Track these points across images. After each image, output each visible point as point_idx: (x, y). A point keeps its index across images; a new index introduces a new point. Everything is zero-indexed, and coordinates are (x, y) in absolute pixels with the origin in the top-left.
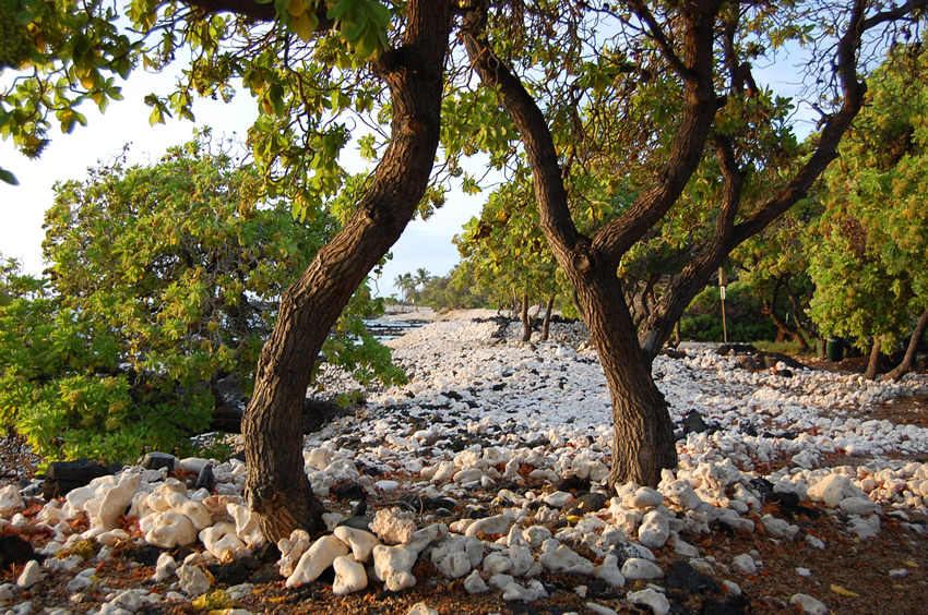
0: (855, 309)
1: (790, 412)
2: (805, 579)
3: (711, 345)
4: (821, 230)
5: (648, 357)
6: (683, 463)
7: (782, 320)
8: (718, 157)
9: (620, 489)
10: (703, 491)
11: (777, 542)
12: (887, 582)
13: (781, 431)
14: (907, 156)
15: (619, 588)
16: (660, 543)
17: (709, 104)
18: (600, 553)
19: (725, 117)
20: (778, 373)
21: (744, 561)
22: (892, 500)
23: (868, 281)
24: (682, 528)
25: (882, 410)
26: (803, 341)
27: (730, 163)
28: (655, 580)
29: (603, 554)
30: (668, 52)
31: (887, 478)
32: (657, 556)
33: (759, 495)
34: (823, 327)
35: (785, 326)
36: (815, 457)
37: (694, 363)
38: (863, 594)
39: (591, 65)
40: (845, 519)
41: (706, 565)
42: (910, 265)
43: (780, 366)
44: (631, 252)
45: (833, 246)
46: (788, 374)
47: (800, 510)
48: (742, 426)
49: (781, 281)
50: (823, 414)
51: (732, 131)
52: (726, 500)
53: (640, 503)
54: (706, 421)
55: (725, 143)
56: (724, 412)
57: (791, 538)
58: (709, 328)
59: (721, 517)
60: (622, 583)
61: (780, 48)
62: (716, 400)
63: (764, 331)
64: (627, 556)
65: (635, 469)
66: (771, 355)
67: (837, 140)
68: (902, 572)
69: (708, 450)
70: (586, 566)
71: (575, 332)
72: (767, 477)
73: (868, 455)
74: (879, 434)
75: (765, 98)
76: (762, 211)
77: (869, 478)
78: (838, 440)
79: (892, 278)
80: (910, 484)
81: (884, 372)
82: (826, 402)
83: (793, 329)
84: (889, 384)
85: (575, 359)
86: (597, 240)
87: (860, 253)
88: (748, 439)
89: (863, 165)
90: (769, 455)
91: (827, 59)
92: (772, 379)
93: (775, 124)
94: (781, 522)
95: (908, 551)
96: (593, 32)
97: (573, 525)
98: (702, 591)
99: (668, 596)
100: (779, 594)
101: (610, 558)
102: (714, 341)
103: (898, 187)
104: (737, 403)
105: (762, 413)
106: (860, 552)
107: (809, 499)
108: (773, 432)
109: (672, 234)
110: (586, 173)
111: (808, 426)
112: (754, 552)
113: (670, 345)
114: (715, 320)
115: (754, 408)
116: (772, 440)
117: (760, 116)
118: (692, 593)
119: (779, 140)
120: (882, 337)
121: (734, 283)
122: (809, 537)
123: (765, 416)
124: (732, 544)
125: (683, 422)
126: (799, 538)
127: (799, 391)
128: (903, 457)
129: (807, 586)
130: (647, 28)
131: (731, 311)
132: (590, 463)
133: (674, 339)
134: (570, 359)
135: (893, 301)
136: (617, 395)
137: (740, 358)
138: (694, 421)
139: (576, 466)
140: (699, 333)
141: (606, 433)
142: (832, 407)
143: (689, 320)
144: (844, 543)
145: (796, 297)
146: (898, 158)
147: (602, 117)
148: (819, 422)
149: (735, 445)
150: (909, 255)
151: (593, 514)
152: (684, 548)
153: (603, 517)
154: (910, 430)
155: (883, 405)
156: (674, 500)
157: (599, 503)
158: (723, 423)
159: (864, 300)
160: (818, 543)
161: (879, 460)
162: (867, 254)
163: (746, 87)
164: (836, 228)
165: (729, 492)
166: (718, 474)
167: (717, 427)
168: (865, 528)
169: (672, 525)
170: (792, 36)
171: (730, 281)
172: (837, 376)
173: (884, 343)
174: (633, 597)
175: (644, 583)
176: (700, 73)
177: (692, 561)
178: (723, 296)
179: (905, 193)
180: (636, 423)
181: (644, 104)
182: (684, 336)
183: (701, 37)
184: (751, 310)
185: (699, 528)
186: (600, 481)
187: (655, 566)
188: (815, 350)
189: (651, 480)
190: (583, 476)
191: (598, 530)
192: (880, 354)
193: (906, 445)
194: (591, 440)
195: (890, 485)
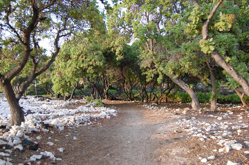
0: (61, 88)
1: (49, 109)
2: (50, 139)
3: (33, 96)
4: (54, 73)
5: (18, 100)
6: (26, 120)
7: (48, 91)
8: (32, 60)
9: (13, 127)
10: (30, 125)
11: (45, 133)
12: (65, 137)
13: (47, 112)
14: (69, 60)
15: (12, 146)
16: (21, 136)
17: (29, 50)
18: (8, 140)
19: (33, 53)
20: (47, 101)
21: (38, 138)
22: (67, 123)
23: (63, 83)
24: (26, 133)
25: (67, 107)
26: (52, 94)
27: (34, 61)
28: (20, 144)
29: (9, 140)
30: (21, 40)
31: (66, 119)
32: (20, 139)
33: (41, 125)
34: (55, 92)
35: (48, 92)
36: (53, 117)
37: (29, 100)
38: (61, 141)
39: (4, 41)
40: (58, 128)
41: (31, 139)
42: (70, 80)
43: (47, 100)
44: (14, 79)
45: (57, 77)
46: (49, 101)
47: (49, 127)
48: (39, 112)
49: (47, 83)
50: (55, 108)
51: (34, 55)
52: (35, 127)
53: (17, 129)
54: (32, 112)
55: (33, 57)
56: (36, 110)
57: (47, 132)
58: (33, 93)
59: (34, 130)
60: (13, 145)
61: (44, 39)
62: (34, 107)
63: (44, 93)
64: (14, 140)
65: (16, 122)
66: (46, 97)
67: (55, 57)
68: (68, 135)
69: (32, 117)
70: (5, 143)
71: (3, 95)
72: (43, 122)
73: (63, 115)
74: (65, 111)
75: (41, 49)
76: (41, 71)
77: (63, 120)
78: (58, 113)
79: (67, 82)
80: (70, 120)
81: (67, 100)
82: (56, 106)
83: (50, 92)
84: (68, 102)
85: (3, 101)
86: (6, 77)
87: (61, 78)
88: (40, 114)
89: (61, 61)
90: (44, 117)
91: (53, 42)
92: (46, 102)
93: (43, 54)
94: (46, 130)
95: (69, 132)
96: (5, 34)
97: (2, 135)
98: (30, 144)
99: (23, 146)
100: (45, 143)
101: (10, 141)
102: (34, 95)
103: (68, 65)
104: (38, 107)
105: (44, 109)
106: (60, 133)
107: (51, 125)
108: (46, 113)
109: (23, 75)
110: (4, 62)
111: (52, 111)
112: (40, 136)
113: (24, 96)
114: (34, 91)
115: (42, 108)
116: (45, 114)
117: (40, 52)
118: (28, 145)
119: (44, 57)
120: (66, 93)
121: (38, 83)
122: (51, 132)
123: (44, 110)
124: (36, 135)
125: (27, 112)
126: (49, 132)
127: (51, 104)
128: (70, 115)
129: (50, 140)
130: (16, 35)
131: (37, 89)
132: (6, 122)
133: (25, 95)
134: (1, 101)
135: (68, 86)
136: (11, 108)
137: (39, 98)
138: (29, 112)
139: (3, 123)
140: (31, 94)
141: (10, 116)
142: (57, 107)
143: (29, 91)
144: (57, 132)
145: (50, 86)
146: (68, 60)
147: (7, 51)
148: (54, 110)
149: (37, 116)
150: (70, 78)
151: (7, 132)
152: (26, 137)
153: (9, 133)
154: (71, 110)
155: (67, 106)
156: (24, 128)
157: (8, 130)
158: (35, 112)
159: (62, 86)
160: (53, 132)
161: (65, 116)
162: (63, 78)
163: (37, 46)
164: (57, 73)
165: (35, 125)
166: (33, 122)
167: (34, 113)
168: (61, 129)
169: (23, 133)
170: (46, 37)
171: (37, 83)
172: (58, 101)
173: (67, 94)
174: (15, 147)
175: (18, 144)
176: (27, 44)
177: (28, 139)
178: (36, 86)
179: (69, 67)
180: (16, 113)
181: (16, 49)
182: (27, 95)
183: (27, 37)
184: (41, 89)
185: (29, 132)
186: (8, 126)
187: (20, 141)
188: (54, 96)
189: (19, 124)
190: (5, 125)
191: (8, 136)
192: (66, 96)
193: (70, 113)
194: (6, 118)
195: (66, 120)
